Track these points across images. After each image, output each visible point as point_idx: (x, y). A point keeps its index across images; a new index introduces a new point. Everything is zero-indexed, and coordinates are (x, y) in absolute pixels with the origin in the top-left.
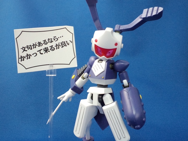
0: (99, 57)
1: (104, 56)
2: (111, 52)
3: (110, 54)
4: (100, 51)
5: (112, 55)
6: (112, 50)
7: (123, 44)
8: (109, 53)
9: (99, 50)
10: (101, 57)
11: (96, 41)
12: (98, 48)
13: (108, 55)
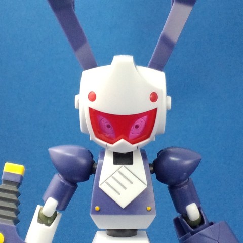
0: (109, 145)
1: (122, 141)
2: (141, 122)
3: (140, 129)
4: (109, 126)
5: (147, 132)
6: (145, 117)
8: (137, 127)
9: (105, 122)
10: (112, 143)
11: (92, 97)
12: (101, 117)
13: (134, 132)
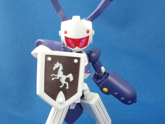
1: (77, 48)
2: (84, 41)
4: (72, 43)
6: (85, 39)
7: (94, 31)
8: (82, 42)
9: (70, 41)
10: (74, 48)
13: (81, 44)
